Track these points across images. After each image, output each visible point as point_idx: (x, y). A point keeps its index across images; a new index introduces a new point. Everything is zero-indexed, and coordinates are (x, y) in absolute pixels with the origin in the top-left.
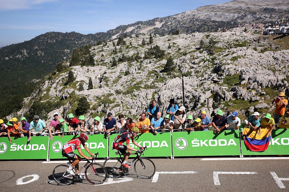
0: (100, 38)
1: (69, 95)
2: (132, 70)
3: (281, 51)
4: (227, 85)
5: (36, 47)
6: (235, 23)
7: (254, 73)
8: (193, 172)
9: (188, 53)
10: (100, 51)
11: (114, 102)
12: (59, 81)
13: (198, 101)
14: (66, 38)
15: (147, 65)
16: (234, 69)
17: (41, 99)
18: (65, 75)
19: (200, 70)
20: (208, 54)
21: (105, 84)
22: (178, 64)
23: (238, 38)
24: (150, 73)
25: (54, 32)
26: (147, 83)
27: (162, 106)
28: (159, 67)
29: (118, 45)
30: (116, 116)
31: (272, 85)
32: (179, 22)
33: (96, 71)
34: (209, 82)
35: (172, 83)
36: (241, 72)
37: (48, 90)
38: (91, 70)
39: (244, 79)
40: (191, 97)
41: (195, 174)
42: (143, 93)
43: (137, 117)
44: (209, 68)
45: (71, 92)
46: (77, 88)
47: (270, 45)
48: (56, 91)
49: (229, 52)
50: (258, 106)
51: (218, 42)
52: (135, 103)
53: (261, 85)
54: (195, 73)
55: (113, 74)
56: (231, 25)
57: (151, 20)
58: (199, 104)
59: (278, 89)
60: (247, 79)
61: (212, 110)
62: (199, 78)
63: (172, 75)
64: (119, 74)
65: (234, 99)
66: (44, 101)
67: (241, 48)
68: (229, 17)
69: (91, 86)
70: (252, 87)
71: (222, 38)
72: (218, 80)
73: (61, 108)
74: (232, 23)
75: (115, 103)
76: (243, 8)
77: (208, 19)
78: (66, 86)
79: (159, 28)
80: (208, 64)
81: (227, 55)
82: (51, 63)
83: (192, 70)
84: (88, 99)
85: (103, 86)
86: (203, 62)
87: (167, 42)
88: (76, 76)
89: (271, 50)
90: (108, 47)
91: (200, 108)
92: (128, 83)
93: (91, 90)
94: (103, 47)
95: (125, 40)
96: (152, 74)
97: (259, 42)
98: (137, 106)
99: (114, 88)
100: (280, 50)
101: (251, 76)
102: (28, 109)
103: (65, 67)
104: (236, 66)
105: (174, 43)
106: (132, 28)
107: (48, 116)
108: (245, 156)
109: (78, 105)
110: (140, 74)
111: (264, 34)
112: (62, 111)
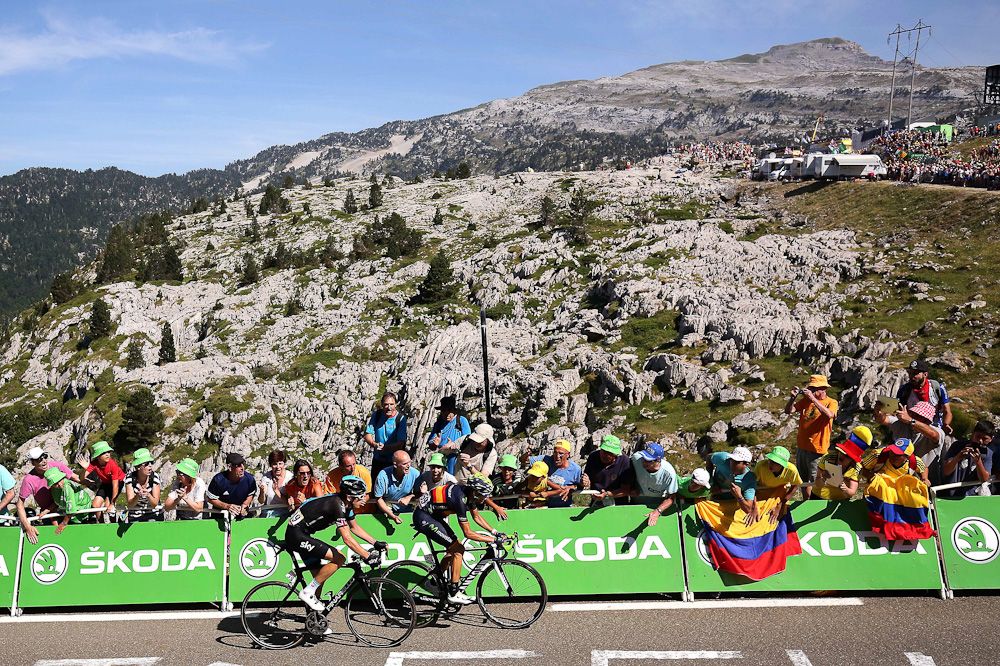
0: (201, 189)
1: (91, 384)
2: (312, 296)
3: (814, 235)
4: (634, 349)
6: (657, 141)
7: (726, 309)
8: (521, 653)
9: (499, 242)
10: (203, 233)
11: (247, 407)
12: (60, 334)
13: (537, 405)
14: (87, 187)
15: (361, 281)
16: (656, 293)
18: (80, 313)
19: (544, 297)
20: (570, 245)
21: (219, 346)
22: (467, 277)
23: (668, 190)
24: (371, 307)
25: (45, 170)
26: (362, 341)
27: (415, 420)
28: (401, 287)
29: (263, 212)
30: (253, 456)
31: (785, 350)
32: (470, 136)
33: (187, 301)
34: (572, 339)
35: (448, 340)
36: (679, 303)
37: (21, 365)
38: (171, 297)
39: (691, 330)
40: (513, 389)
41: (528, 659)
42: (347, 375)
43: (327, 459)
44: (572, 291)
45: (100, 372)
47: (776, 216)
48: (49, 369)
49: (638, 236)
50: (742, 421)
51: (603, 203)
52: (321, 408)
53: (749, 348)
54: (526, 307)
55: (245, 310)
56: (646, 146)
57: (376, 130)
58: (539, 413)
59: (806, 363)
60: (702, 330)
61: (583, 433)
62: (540, 325)
63: (447, 315)
64: (264, 312)
65: (660, 397)
66: (5, 405)
67: (678, 223)
68: (636, 119)
69: (167, 353)
70: (717, 357)
71: (613, 191)
72: (604, 332)
73: (63, 427)
74: (648, 140)
75: (252, 412)
76: (684, 93)
77: (567, 127)
78: (82, 352)
79: (403, 154)
80: (570, 278)
81: (632, 248)
82: (34, 273)
83: (516, 297)
84: (157, 398)
85: (210, 350)
86: (553, 270)
87: (429, 202)
88: (119, 317)
89: (779, 231)
90: (229, 220)
91: (544, 426)
92: (296, 342)
93: (170, 366)
94: (213, 221)
95: (286, 194)
96: (378, 312)
97: (737, 205)
98: (328, 422)
99: (247, 358)
100: (811, 232)
101: (714, 317)
103: (80, 286)
104: (663, 283)
105: (452, 207)
106: (312, 155)
107: (19, 454)
108: (699, 596)
109: (123, 416)
110: (338, 312)
111: (753, 179)
112: (66, 439)
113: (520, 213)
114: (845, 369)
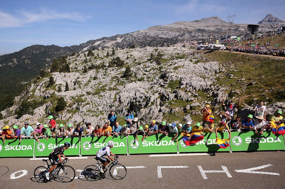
0: (74, 50)
1: (50, 95)
2: (99, 76)
3: (210, 63)
4: (170, 88)
5: (24, 57)
6: (177, 40)
7: (190, 80)
8: (143, 167)
9: (141, 63)
10: (74, 61)
11: (85, 101)
12: (43, 84)
13: (149, 101)
14: (48, 49)
15: (110, 72)
16: (175, 76)
17: (28, 98)
18: (47, 79)
19: (151, 76)
20: (157, 64)
21: (79, 87)
22: (134, 72)
23: (179, 52)
24: (113, 78)
25: (38, 45)
26: (111, 86)
27: (122, 104)
28: (119, 74)
29: (88, 56)
30: (87, 112)
31: (203, 89)
32: (135, 38)
33: (71, 77)
34: (157, 86)
35: (130, 86)
36: (180, 78)
37: (34, 91)
38: (67, 76)
39: (183, 84)
40: (144, 97)
41: (144, 168)
42: (107, 94)
43: (103, 113)
44: (157, 75)
45: (52, 93)
47: (202, 58)
48: (40, 92)
49: (172, 62)
50: (193, 105)
51: (164, 55)
52: (102, 101)
53: (195, 88)
54: (147, 78)
55: (84, 79)
56: (174, 41)
57: (114, 36)
58: (150, 103)
59: (207, 92)
60: (185, 84)
61: (159, 107)
62: (150, 82)
63: (130, 80)
64: (89, 79)
65: (176, 99)
66: (30, 100)
67: (181, 60)
68: (172, 34)
69: (67, 89)
70: (188, 90)
71: (167, 52)
72: (164, 85)
73: (44, 105)
74: (175, 39)
75: (86, 102)
76: (183, 29)
77: (157, 36)
78: (48, 88)
79: (120, 42)
80: (157, 72)
81: (170, 65)
82: (36, 69)
83: (145, 76)
84: (65, 99)
85: (77, 88)
86: (153, 70)
87: (125, 54)
88: (56, 80)
89: (202, 62)
90: (80, 58)
91: (151, 106)
92: (96, 86)
93: (68, 91)
94: (77, 58)
95: (93, 52)
96: (114, 79)
97: (193, 55)
98: (103, 104)
99: (85, 90)
100: (209, 62)
101: (188, 82)
102: (18, 106)
103: (47, 73)
104: (177, 74)
105: (131, 55)
106: (99, 42)
107: (34, 111)
108: (180, 153)
109: (57, 103)
110: (105, 79)
111: (197, 49)
112: (45, 108)
113: (146, 57)
114: (215, 93)
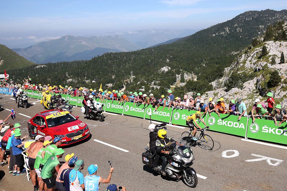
1: (262, 68)
5: (236, 25)
12: (254, 55)
14: (261, 15)
17: (238, 70)
18: (259, 49)
25: (251, 11)
37: (244, 62)
38: (284, 45)
45: (264, 65)
46: (269, 61)
48: (251, 63)
66: (240, 72)
69: (282, 61)
73: (254, 79)
78: (260, 59)
82: (248, 38)
84: (279, 73)
88: (269, 50)
93: (283, 64)
102: (227, 78)
103: (259, 42)
107: (244, 85)
109: (270, 78)
112: (255, 82)
